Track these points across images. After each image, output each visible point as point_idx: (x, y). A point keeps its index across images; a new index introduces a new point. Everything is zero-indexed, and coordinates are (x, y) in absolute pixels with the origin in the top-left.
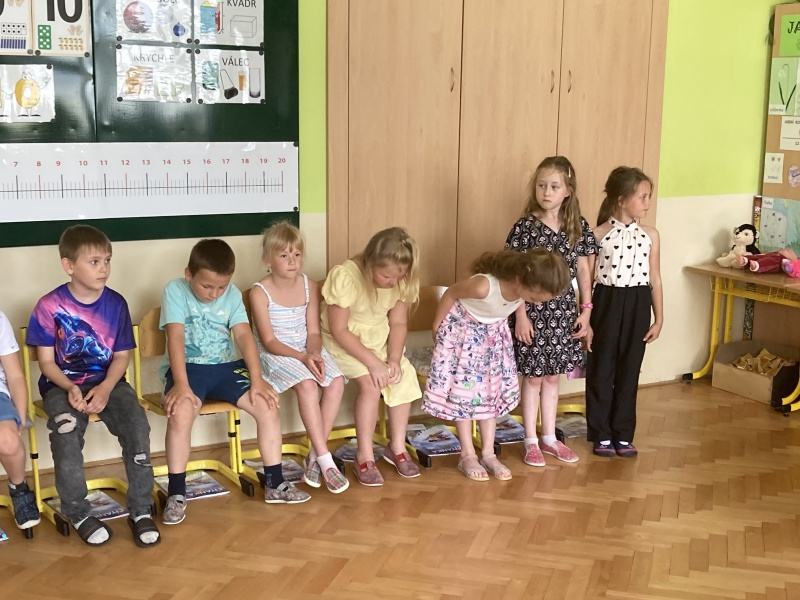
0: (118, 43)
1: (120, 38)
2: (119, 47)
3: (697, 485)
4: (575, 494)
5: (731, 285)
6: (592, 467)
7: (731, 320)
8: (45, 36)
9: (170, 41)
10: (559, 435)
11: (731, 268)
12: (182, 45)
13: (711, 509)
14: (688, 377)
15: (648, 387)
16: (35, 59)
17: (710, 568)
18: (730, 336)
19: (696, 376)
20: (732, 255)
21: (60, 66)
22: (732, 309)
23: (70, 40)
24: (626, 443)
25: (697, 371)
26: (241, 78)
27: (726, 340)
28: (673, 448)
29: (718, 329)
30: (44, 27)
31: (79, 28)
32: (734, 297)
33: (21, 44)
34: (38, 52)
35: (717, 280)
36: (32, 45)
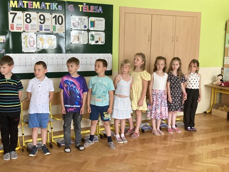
1: (71, 29)
2: (71, 31)
3: (212, 138)
5: (216, 89)
7: (216, 98)
8: (54, 28)
9: (83, 29)
11: (216, 85)
13: (216, 144)
14: (205, 112)
15: (197, 114)
16: (52, 34)
17: (217, 157)
18: (216, 102)
19: (208, 112)
20: (216, 82)
22: (216, 96)
23: (60, 29)
26: (100, 38)
29: (213, 100)
30: (54, 26)
31: (62, 26)
32: (217, 92)
33: (49, 30)
34: (53, 32)
35: (213, 88)
36: (51, 30)
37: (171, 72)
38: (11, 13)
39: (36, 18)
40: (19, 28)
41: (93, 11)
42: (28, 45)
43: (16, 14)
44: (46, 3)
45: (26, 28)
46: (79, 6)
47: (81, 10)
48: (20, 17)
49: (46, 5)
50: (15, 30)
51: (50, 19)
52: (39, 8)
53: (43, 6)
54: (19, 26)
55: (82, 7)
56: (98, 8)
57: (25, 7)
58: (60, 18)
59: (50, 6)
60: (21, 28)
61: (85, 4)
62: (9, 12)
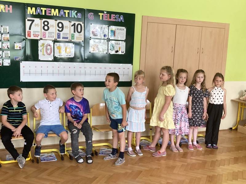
0: (90, 38)
2: (90, 39)
4: (201, 158)
5: (243, 105)
6: (206, 151)
7: (243, 114)
8: (73, 36)
9: (103, 38)
10: (197, 142)
11: (244, 100)
12: (106, 39)
13: (238, 164)
14: (231, 129)
15: (221, 130)
16: (70, 42)
17: (238, 179)
19: (233, 128)
20: (244, 97)
21: (76, 44)
23: (79, 38)
24: (215, 145)
25: (233, 127)
26: (120, 48)
27: (242, 119)
28: (227, 147)
29: (239, 116)
30: (73, 34)
31: (81, 34)
32: (244, 108)
33: (67, 38)
34: (71, 40)
35: (240, 104)
36: (70, 38)
37: (194, 85)
38: (28, 20)
39: (54, 25)
40: (36, 36)
41: (114, 20)
42: (45, 53)
43: (33, 21)
44: (65, 11)
45: (44, 35)
46: (99, 14)
47: (101, 18)
48: (38, 24)
49: (65, 13)
50: (32, 37)
51: (69, 26)
52: (58, 15)
53: (62, 13)
54: (37, 33)
55: (102, 16)
56: (119, 17)
57: (43, 14)
58: (79, 26)
59: (69, 13)
60: (38, 36)
61: (105, 12)
62: (27, 18)
